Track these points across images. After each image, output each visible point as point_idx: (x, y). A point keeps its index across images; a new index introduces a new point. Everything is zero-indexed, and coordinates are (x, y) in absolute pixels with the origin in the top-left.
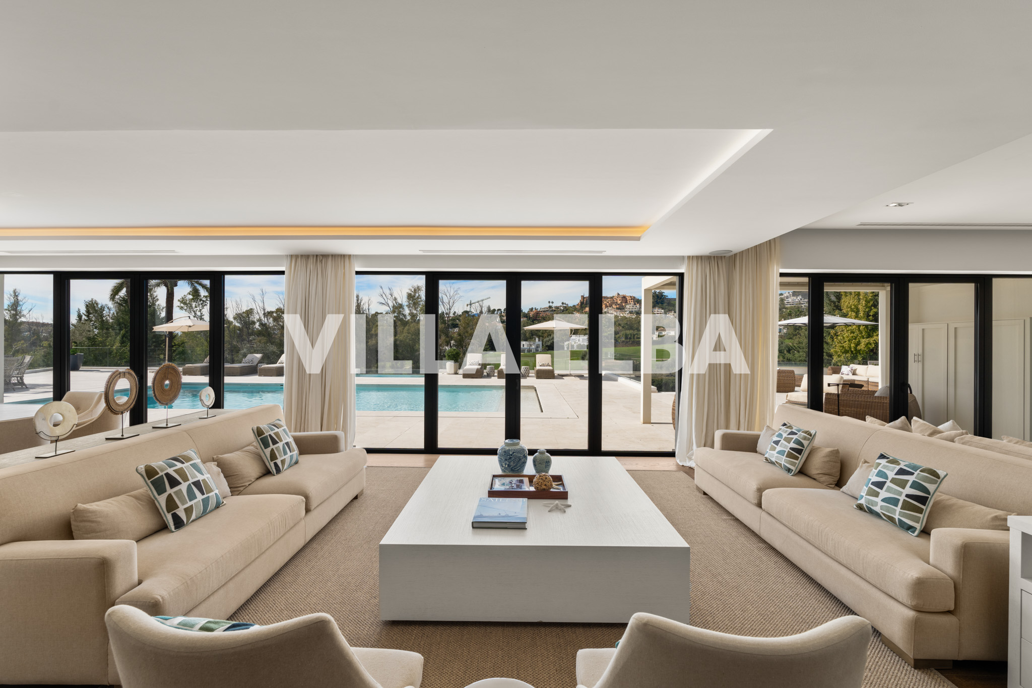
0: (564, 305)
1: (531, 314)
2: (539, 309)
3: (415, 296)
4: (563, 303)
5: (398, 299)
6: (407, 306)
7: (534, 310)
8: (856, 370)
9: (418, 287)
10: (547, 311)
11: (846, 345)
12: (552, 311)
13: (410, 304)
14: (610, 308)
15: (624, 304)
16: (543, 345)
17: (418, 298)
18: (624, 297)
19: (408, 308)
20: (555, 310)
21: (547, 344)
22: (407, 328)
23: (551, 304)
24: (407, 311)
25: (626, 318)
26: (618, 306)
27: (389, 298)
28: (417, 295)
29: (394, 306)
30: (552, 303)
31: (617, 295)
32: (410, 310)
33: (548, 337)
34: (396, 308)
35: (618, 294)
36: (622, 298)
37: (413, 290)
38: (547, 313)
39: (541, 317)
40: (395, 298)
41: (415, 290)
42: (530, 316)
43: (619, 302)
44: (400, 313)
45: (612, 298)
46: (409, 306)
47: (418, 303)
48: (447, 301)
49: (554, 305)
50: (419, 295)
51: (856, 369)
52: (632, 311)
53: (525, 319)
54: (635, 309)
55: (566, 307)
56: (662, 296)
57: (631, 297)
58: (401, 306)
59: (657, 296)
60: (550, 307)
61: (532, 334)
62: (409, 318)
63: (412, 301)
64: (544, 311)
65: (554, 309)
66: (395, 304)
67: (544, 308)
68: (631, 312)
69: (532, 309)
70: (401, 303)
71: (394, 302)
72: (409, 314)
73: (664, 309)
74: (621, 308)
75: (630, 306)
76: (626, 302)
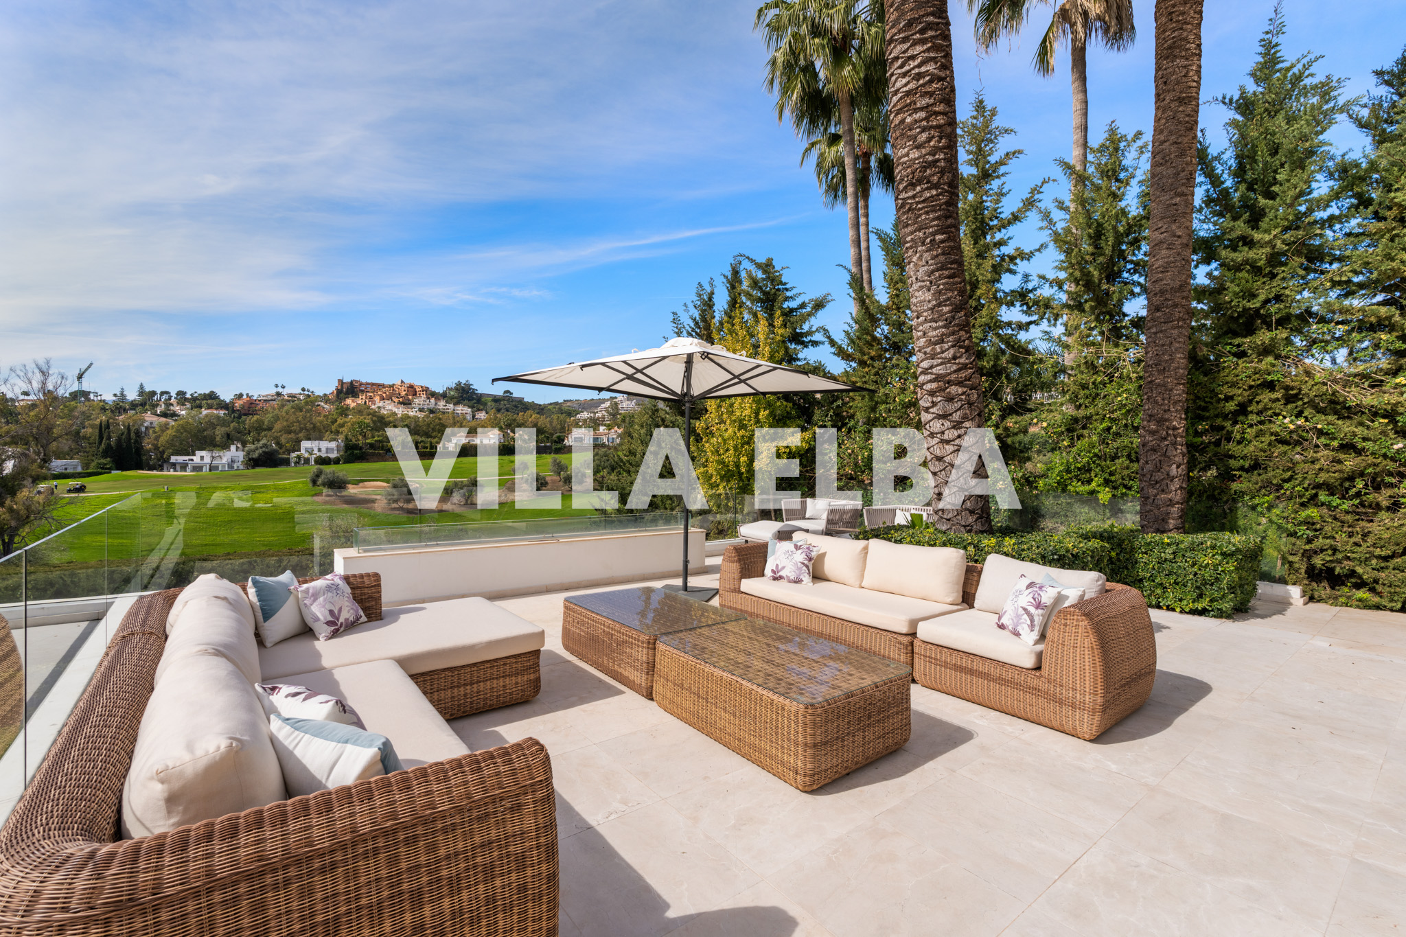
0: (306, 393)
1: (238, 404)
4: (303, 390)
7: (245, 397)
8: (822, 557)
11: (729, 457)
14: (387, 402)
15: (411, 397)
18: (411, 387)
23: (280, 390)
25: (409, 417)
26: (401, 400)
30: (283, 387)
31: (399, 383)
35: (402, 382)
36: (408, 387)
43: (403, 393)
45: (392, 386)
49: (285, 392)
51: (824, 555)
52: (424, 409)
54: (428, 405)
55: (309, 396)
56: (470, 389)
57: (422, 387)
59: (463, 389)
60: (278, 394)
65: (286, 397)
68: (421, 410)
73: (472, 407)
74: (406, 403)
75: (420, 401)
76: (415, 394)
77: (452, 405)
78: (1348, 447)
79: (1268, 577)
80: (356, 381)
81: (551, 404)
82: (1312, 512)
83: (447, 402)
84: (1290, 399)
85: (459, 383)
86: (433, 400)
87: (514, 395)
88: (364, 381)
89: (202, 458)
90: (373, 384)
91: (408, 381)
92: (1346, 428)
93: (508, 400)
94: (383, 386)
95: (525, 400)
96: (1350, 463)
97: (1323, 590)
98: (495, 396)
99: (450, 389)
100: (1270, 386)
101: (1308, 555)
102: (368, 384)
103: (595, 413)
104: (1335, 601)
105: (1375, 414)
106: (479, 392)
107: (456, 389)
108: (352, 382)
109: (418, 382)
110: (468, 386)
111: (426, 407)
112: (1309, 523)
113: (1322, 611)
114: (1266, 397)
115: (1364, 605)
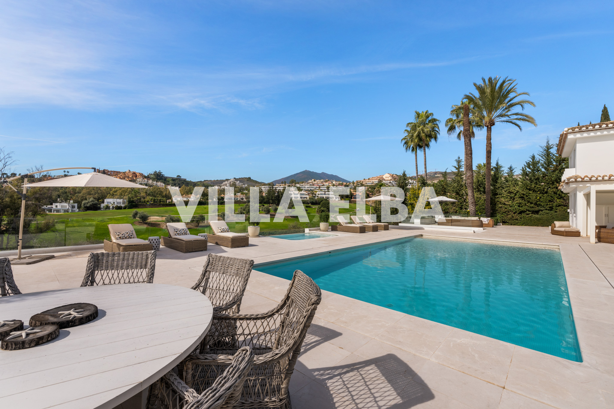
15: (134, 178)
18: (134, 173)
26: (130, 179)
31: (128, 171)
35: (129, 171)
36: (133, 173)
43: (131, 176)
45: (124, 173)
52: (142, 183)
54: (144, 182)
56: (161, 174)
57: (140, 173)
59: (158, 174)
73: (164, 183)
74: (132, 181)
75: (140, 179)
76: (136, 176)
77: (155, 182)
78: (506, 208)
79: (499, 223)
80: (106, 170)
81: (198, 182)
82: (503, 215)
83: (153, 181)
84: (500, 203)
85: (156, 172)
86: (146, 180)
87: (182, 178)
88: (110, 170)
89: (56, 206)
90: (114, 172)
91: (132, 170)
92: (506, 206)
93: (179, 180)
94: (120, 173)
95: (187, 180)
96: (506, 210)
97: (504, 224)
98: (173, 178)
99: (151, 174)
100: (498, 202)
101: (502, 220)
102: (111, 171)
103: (221, 186)
104: (505, 225)
105: (508, 205)
106: (166, 176)
107: (154, 174)
108: (104, 170)
109: (138, 171)
110: (160, 173)
111: (143, 183)
112: (502, 216)
113: (504, 226)
114: (498, 203)
115: (507, 225)
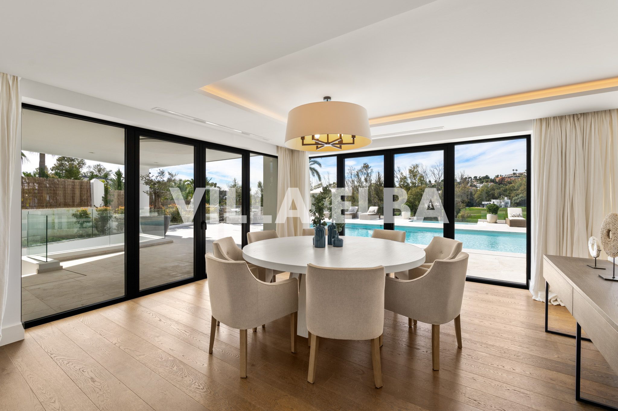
2: (504, 175)
3: (414, 171)
5: (403, 174)
6: (409, 177)
9: (417, 165)
10: (511, 177)
12: (516, 176)
13: (411, 176)
16: (511, 203)
17: (416, 172)
19: (410, 179)
20: (519, 176)
21: (515, 202)
22: (410, 191)
24: (409, 181)
27: (398, 173)
28: (416, 170)
29: (401, 178)
32: (411, 180)
33: (517, 196)
34: (403, 179)
37: (412, 167)
38: (512, 178)
39: (506, 182)
40: (401, 173)
41: (414, 167)
42: (496, 181)
44: (405, 182)
46: (410, 178)
47: (416, 175)
48: (437, 173)
50: (417, 170)
53: (492, 183)
58: (405, 178)
61: (500, 194)
62: (411, 185)
63: (412, 174)
64: (508, 177)
66: (402, 177)
67: (509, 175)
69: (497, 176)
70: (405, 176)
71: (401, 175)
72: (411, 182)
